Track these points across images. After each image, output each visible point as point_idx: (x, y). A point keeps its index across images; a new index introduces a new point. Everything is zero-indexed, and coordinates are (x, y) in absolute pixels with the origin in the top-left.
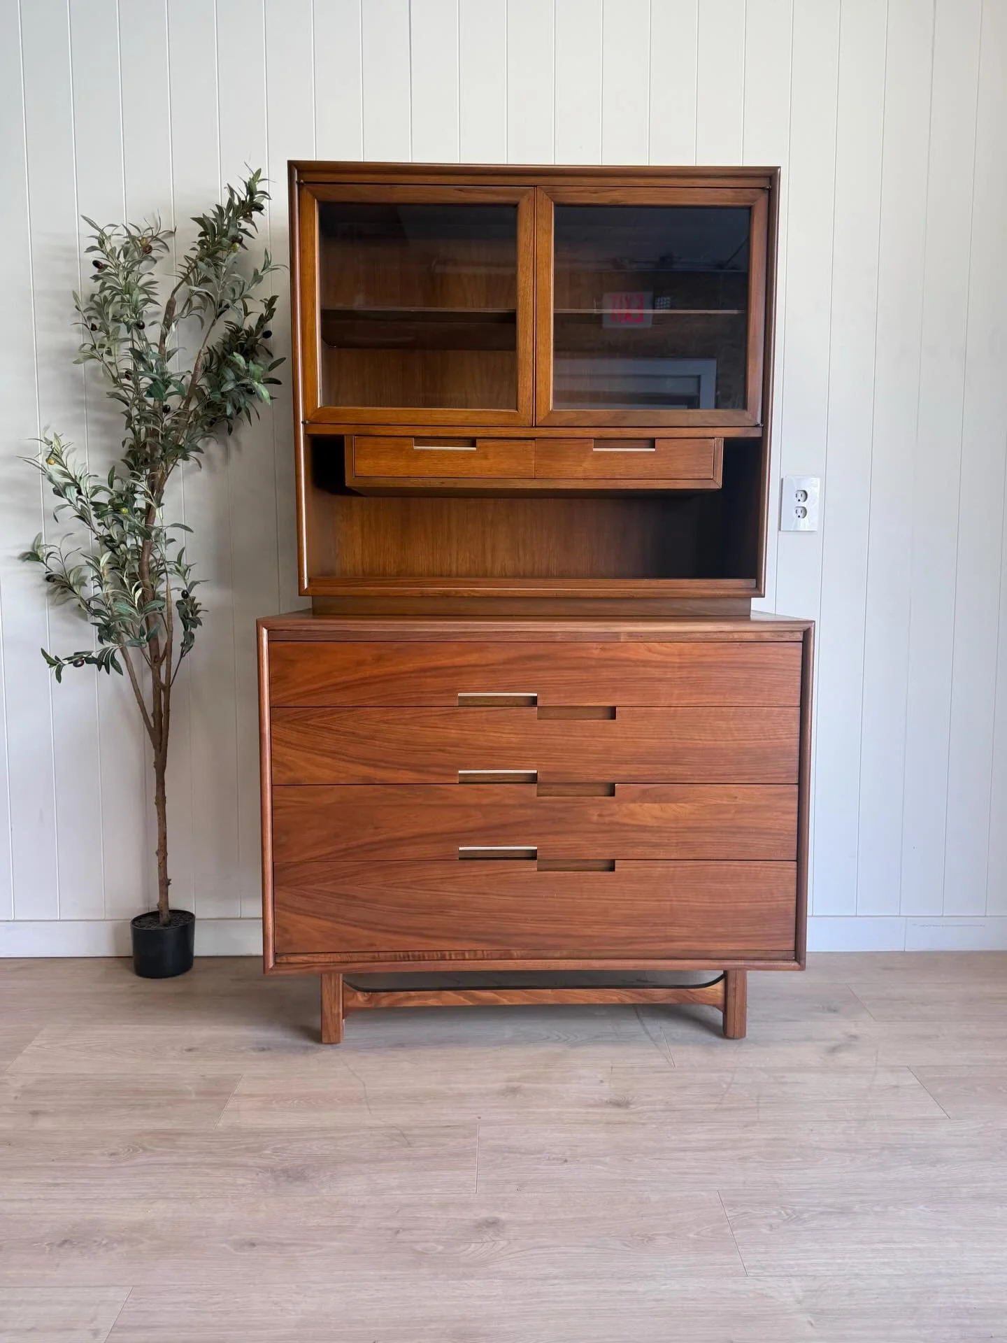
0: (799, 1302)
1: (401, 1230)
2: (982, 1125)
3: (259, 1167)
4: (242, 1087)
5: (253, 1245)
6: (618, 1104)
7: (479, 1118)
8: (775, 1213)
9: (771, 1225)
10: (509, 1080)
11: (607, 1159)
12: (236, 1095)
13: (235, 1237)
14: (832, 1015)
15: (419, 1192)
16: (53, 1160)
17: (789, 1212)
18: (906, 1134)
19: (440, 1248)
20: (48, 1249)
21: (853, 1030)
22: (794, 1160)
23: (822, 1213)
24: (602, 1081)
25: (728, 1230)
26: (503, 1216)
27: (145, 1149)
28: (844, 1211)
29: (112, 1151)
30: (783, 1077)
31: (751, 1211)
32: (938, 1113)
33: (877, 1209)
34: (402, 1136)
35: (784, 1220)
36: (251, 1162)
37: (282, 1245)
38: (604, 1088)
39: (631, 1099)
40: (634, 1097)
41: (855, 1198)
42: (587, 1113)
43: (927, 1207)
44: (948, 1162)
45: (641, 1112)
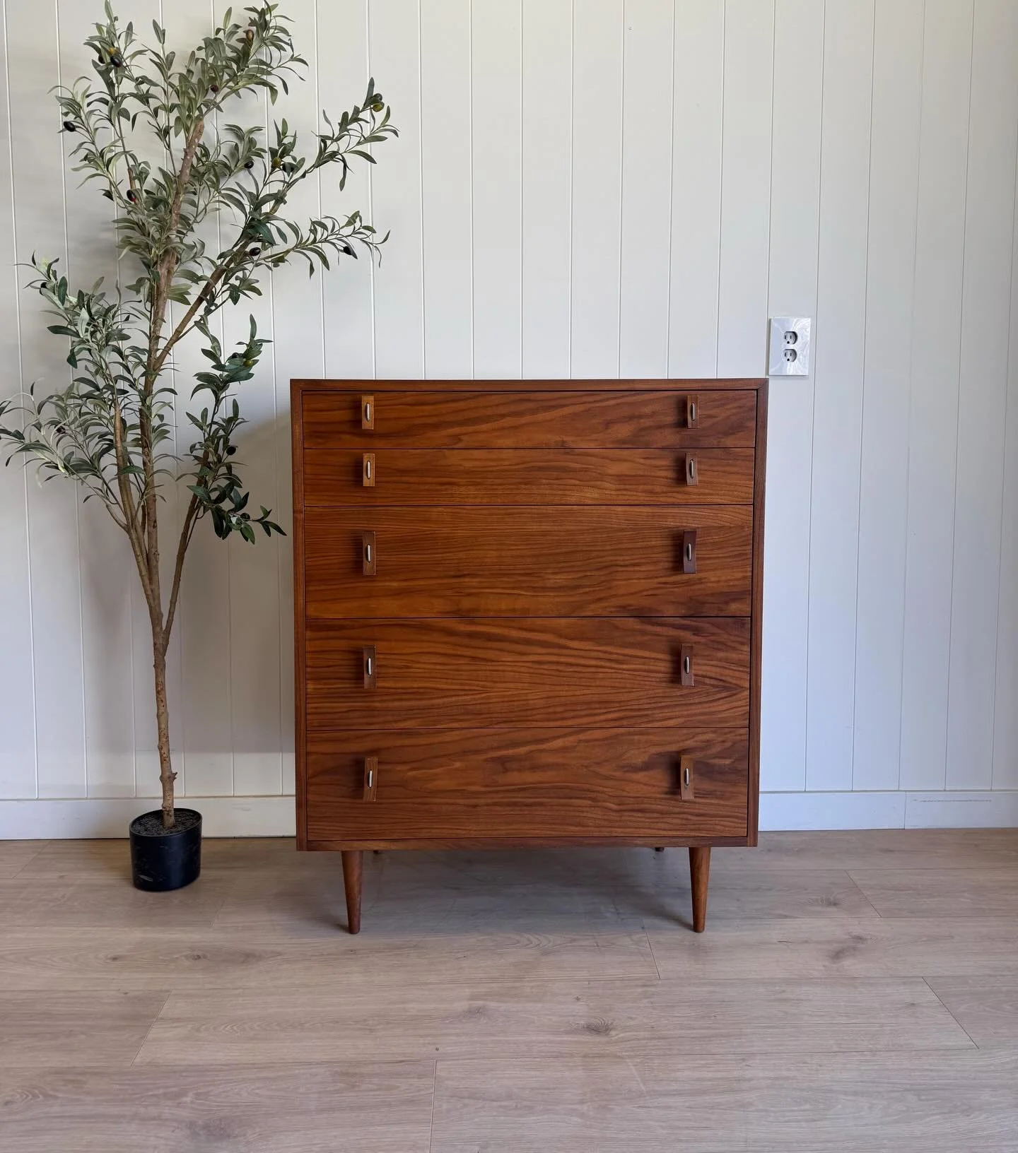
4: (167, 1009)
6: (597, 1030)
10: (473, 998)
14: (833, 909)
21: (857, 930)
24: (578, 999)
27: (46, 1096)
38: (580, 1008)
39: (612, 1023)
40: (614, 1020)
42: (561, 1042)
45: (622, 1040)
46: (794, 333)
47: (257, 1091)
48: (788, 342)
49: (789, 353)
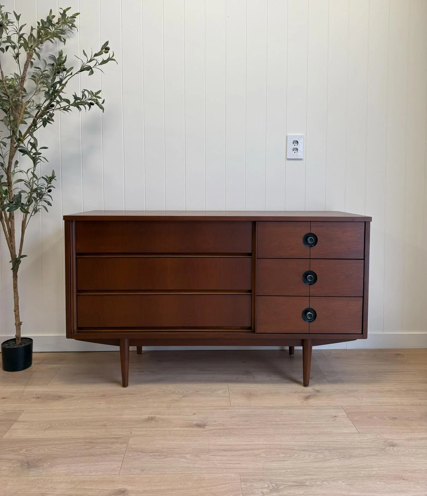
2: (374, 437)
3: (15, 460)
6: (199, 426)
7: (131, 433)
8: (266, 486)
10: (151, 413)
11: (188, 456)
12: (18, 421)
15: (91, 474)
17: (274, 485)
22: (281, 456)
23: (290, 486)
24: (194, 414)
26: (129, 488)
28: (301, 485)
30: (282, 411)
31: (254, 484)
32: (354, 430)
33: (318, 483)
34: (91, 443)
35: (271, 490)
36: (12, 457)
38: (195, 418)
39: (207, 423)
40: (208, 422)
41: (307, 477)
42: (184, 430)
43: (343, 482)
44: (355, 457)
45: (210, 430)
47: (52, 449)
48: (295, 145)
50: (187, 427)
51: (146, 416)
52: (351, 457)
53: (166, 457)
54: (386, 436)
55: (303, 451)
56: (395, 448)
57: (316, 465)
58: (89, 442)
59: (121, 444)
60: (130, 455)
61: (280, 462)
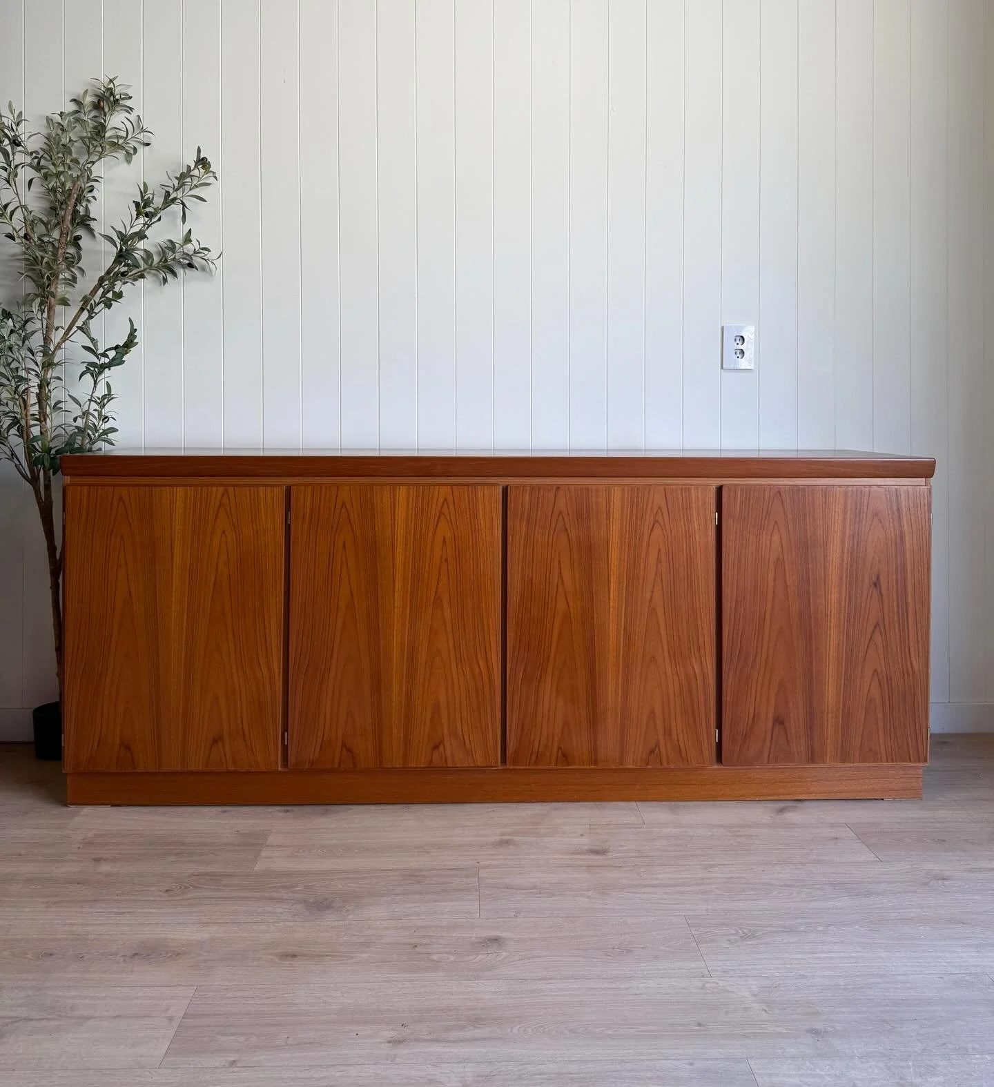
0: (755, 995)
1: (418, 945)
2: (909, 867)
3: (293, 900)
4: (271, 840)
5: (294, 956)
6: (597, 852)
7: (478, 863)
8: (734, 932)
9: (729, 940)
10: (502, 835)
11: (590, 893)
12: (268, 846)
13: (278, 951)
15: (433, 918)
16: (117, 895)
17: (745, 931)
18: (846, 874)
19: (452, 958)
20: (122, 959)
22: (749, 893)
23: (771, 932)
24: (582, 835)
25: (694, 944)
26: (504, 935)
27: (195, 887)
28: (791, 930)
29: (167, 888)
31: (713, 930)
32: (871, 857)
33: (819, 928)
34: (414, 876)
35: (742, 937)
36: (285, 896)
37: (319, 956)
38: (585, 840)
39: (608, 848)
40: (610, 847)
41: (800, 921)
42: (571, 859)
43: (862, 927)
44: (879, 894)
45: (616, 858)
46: (742, 337)
47: (348, 885)
49: (738, 352)
50: (574, 853)
51: (498, 838)
52: (869, 894)
53: (552, 895)
54: (929, 866)
55: (788, 886)
56: (946, 883)
57: (814, 905)
58: (410, 876)
59: (467, 877)
60: (487, 892)
61: (748, 902)
